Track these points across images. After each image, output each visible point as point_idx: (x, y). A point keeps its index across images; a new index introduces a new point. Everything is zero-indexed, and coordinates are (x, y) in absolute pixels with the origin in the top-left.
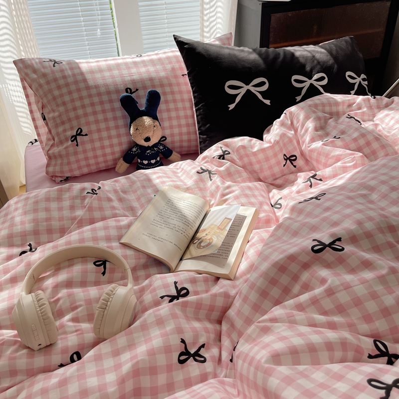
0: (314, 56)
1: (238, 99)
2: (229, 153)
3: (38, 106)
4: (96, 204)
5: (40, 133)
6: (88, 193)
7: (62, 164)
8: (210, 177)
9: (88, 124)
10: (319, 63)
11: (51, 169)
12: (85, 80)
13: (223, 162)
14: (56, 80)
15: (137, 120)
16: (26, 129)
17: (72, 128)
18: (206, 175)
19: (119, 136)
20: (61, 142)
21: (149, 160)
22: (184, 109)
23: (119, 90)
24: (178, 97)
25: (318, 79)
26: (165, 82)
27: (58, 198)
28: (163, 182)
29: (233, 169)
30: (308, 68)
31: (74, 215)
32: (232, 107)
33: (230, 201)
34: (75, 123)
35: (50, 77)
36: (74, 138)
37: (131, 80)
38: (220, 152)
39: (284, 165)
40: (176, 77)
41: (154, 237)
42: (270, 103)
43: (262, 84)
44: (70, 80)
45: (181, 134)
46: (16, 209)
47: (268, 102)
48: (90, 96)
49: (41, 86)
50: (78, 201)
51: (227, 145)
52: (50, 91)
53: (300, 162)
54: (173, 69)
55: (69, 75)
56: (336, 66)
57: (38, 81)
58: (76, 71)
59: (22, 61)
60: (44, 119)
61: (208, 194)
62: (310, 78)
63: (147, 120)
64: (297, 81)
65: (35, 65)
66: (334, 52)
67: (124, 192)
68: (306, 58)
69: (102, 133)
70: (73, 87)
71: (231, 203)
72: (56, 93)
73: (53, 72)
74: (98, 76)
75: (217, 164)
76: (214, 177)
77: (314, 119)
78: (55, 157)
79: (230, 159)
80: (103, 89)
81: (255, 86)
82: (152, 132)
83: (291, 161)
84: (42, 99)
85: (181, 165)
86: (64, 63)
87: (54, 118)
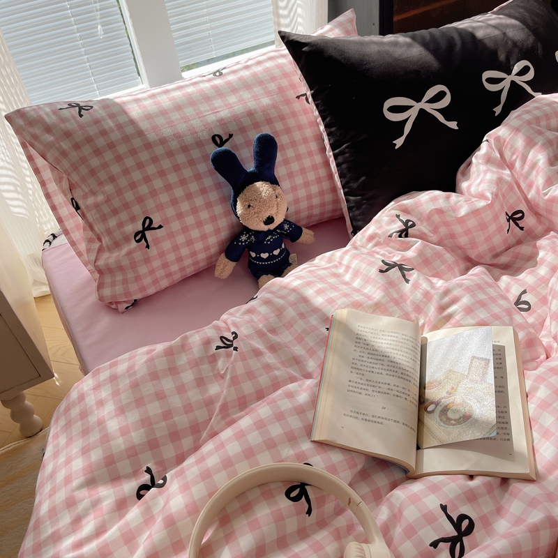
0: (504, 34)
1: (408, 128)
2: (414, 225)
3: (61, 187)
4: (240, 369)
5: (68, 228)
6: (218, 348)
7: (125, 282)
8: (404, 276)
9: (160, 207)
10: (515, 44)
11: (107, 292)
12: (140, 133)
13: (410, 242)
14: (89, 140)
15: (245, 191)
16: (17, 210)
17: (133, 219)
18: (395, 273)
19: (213, 219)
20: (117, 245)
21: (270, 251)
22: (310, 154)
23: (201, 141)
24: (297, 136)
25: (521, 73)
26: (273, 114)
27: (170, 369)
28: (331, 301)
29: (429, 253)
30: (502, 57)
31: (207, 395)
32: (399, 142)
33: (457, 317)
34: (137, 210)
35: (79, 136)
36: (140, 236)
37: (218, 121)
38: (399, 226)
39: (508, 230)
40: (287, 102)
41: (365, 417)
42: (457, 125)
43: (440, 96)
44: (115, 136)
45: (309, 197)
46: (101, 403)
47: (453, 125)
48: (155, 160)
49: (64, 154)
50: (206, 367)
51: (406, 211)
52: (84, 160)
53: (529, 221)
54: (281, 90)
55: (111, 128)
56: (539, 45)
57: (57, 145)
58: (122, 119)
59: (20, 113)
60: (77, 208)
61: (408, 307)
62: (509, 72)
63: (262, 187)
64: (491, 81)
65: (46, 119)
66: (529, 21)
67: (273, 331)
68: (494, 39)
69: (186, 219)
70: (122, 149)
71: (462, 322)
72: (95, 162)
73: (82, 127)
74: (160, 121)
75: (397, 246)
76: (411, 275)
77: (543, 145)
78: (110, 271)
79: (417, 233)
80: (174, 145)
81: (432, 101)
82: (275, 208)
83: (515, 220)
84: (69, 175)
85: (342, 258)
86: (95, 107)
87: (97, 206)
